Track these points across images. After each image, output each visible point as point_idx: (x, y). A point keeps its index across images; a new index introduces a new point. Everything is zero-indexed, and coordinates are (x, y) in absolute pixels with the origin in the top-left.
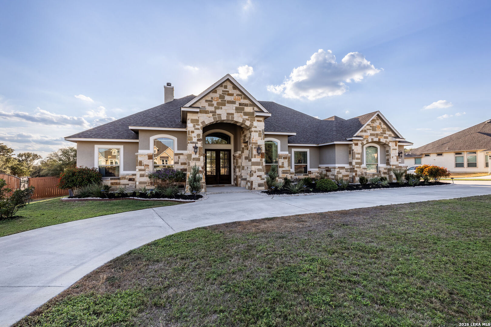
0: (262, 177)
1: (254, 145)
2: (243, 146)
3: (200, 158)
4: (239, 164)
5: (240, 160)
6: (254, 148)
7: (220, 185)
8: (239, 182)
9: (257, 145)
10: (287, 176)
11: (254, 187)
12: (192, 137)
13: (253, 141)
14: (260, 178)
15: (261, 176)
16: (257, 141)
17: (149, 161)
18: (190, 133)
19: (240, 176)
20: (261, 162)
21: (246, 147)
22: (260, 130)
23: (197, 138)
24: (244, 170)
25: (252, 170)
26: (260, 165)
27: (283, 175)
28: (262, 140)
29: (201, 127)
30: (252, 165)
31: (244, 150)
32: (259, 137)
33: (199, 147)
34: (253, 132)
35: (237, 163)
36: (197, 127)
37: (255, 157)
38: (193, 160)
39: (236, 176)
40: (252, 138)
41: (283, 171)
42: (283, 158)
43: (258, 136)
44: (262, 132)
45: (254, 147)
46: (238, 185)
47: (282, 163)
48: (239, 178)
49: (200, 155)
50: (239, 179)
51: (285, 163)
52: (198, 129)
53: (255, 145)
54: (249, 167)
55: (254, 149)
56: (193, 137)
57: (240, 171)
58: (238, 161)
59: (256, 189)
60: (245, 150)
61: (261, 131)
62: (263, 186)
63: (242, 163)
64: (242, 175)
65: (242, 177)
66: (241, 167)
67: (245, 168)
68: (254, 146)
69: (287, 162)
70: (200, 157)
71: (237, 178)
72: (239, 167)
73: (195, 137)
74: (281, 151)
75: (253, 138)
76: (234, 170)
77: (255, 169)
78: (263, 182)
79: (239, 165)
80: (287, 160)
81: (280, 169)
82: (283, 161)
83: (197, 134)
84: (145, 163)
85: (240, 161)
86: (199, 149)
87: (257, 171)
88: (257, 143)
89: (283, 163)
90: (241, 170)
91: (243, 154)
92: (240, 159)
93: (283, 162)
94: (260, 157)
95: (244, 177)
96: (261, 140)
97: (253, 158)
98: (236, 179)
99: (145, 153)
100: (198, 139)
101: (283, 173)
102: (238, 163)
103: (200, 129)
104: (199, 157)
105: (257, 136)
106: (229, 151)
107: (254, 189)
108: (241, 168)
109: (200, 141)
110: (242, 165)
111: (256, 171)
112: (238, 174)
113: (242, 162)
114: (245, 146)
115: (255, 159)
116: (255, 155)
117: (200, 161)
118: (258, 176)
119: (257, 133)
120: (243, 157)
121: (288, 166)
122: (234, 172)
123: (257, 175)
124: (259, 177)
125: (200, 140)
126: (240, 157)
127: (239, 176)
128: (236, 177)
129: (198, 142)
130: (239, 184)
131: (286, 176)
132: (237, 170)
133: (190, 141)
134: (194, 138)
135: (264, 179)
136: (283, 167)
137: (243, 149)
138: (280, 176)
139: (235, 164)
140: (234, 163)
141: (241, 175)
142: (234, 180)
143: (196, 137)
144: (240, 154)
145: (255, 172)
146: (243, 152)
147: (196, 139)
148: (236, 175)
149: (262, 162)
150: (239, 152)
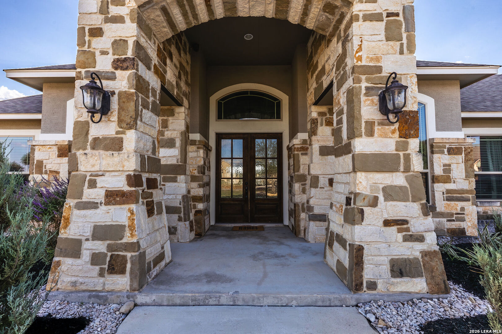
0: (408, 230)
1: (363, 77)
2: (314, 115)
3: (121, 140)
4: (303, 170)
5: (304, 157)
6: (363, 91)
7: (252, 225)
8: (302, 224)
9: (382, 78)
10: (463, 209)
11: (368, 274)
12: (93, 54)
13: (360, 59)
14: (399, 231)
15: (405, 222)
16: (378, 59)
17: (59, 162)
18: (87, 38)
19: (306, 205)
20: (401, 154)
21: (324, 118)
22: (393, 9)
23: (114, 54)
24: (316, 187)
25: (356, 195)
26: (397, 170)
27: (449, 205)
28: (401, 53)
29: (132, 11)
30: (354, 171)
31: (317, 126)
32: (388, 39)
33: (120, 94)
34: (358, 20)
35: (296, 166)
36: (114, 10)
37: (370, 133)
38: (93, 148)
39: (295, 204)
40: (356, 48)
41: (448, 191)
42: (446, 150)
43: (383, 37)
44: (401, 18)
45: (367, 88)
46: (299, 231)
47: (444, 165)
48: (303, 211)
49: (124, 125)
50: (303, 215)
51: (453, 167)
52: (118, 19)
53: (367, 80)
54: (337, 178)
55: (363, 98)
56: (97, 53)
57: (304, 191)
58: (299, 161)
59: (379, 286)
60: (322, 125)
61: (397, 15)
62: (419, 275)
63: (312, 166)
64: (312, 202)
65: (312, 211)
66: (309, 178)
67: (323, 181)
68: (364, 85)
69: (463, 165)
70: (123, 133)
71: (295, 210)
72: (302, 179)
73: (104, 53)
74: (438, 129)
75: (360, 48)
76: (291, 186)
77: (374, 187)
78: (418, 254)
79: (301, 171)
80: (460, 158)
81: (436, 185)
82: (447, 162)
83: (113, 40)
84: (49, 167)
85: (304, 160)
86: (119, 99)
87: (381, 198)
88: (379, 69)
89: (447, 168)
90: (308, 187)
91: (314, 138)
92: (306, 154)
93: (450, 165)
94: (397, 134)
95: (317, 211)
96: (398, 56)
97: (361, 136)
98: (294, 213)
99: (50, 141)
100: (118, 60)
101: (449, 199)
102: (299, 167)
103: (127, 19)
104: (117, 133)
105: (379, 38)
106: (278, 136)
107: (372, 286)
108: (308, 182)
109: (126, 69)
110: (313, 172)
111: (376, 198)
112: (299, 198)
113: (312, 163)
114: (321, 114)
115: (371, 140)
116: (370, 125)
117: (120, 149)
118: (387, 223)
119: (381, 26)
120: (316, 147)
121: (466, 176)
122: (290, 192)
123: (386, 216)
124: (394, 229)
125: (125, 65)
126: (305, 148)
127: (303, 204)
128: (293, 208)
129: (118, 73)
130: (302, 228)
131: (459, 208)
132: (297, 186)
133: (83, 71)
134: (99, 58)
135: (420, 239)
136: (447, 179)
137: (314, 122)
138: (438, 210)
139: (292, 171)
140: (289, 169)
141: (308, 202)
142: (290, 215)
143: (111, 51)
144: (304, 141)
145: (374, 203)
146: (313, 132)
147: (111, 58)
148: (293, 201)
149: (407, 158)
150: (302, 136)
